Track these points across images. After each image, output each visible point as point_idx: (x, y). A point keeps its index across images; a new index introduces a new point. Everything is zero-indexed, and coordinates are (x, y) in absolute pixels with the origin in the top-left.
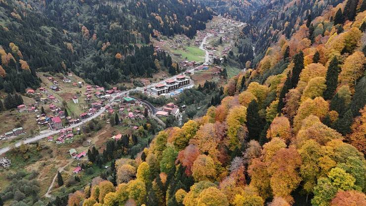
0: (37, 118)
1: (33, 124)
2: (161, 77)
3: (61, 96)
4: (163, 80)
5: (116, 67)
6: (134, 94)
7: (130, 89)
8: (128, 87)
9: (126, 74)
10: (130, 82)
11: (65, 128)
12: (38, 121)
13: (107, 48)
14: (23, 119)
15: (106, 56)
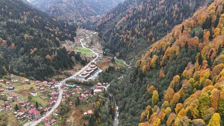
0: (15, 114)
1: (14, 121)
2: (78, 68)
3: (19, 93)
4: (80, 69)
5: (49, 64)
6: (69, 82)
7: (64, 79)
8: (62, 77)
9: (57, 69)
10: (62, 74)
11: (42, 116)
12: (17, 117)
13: (35, 52)
14: (4, 118)
15: (37, 58)
